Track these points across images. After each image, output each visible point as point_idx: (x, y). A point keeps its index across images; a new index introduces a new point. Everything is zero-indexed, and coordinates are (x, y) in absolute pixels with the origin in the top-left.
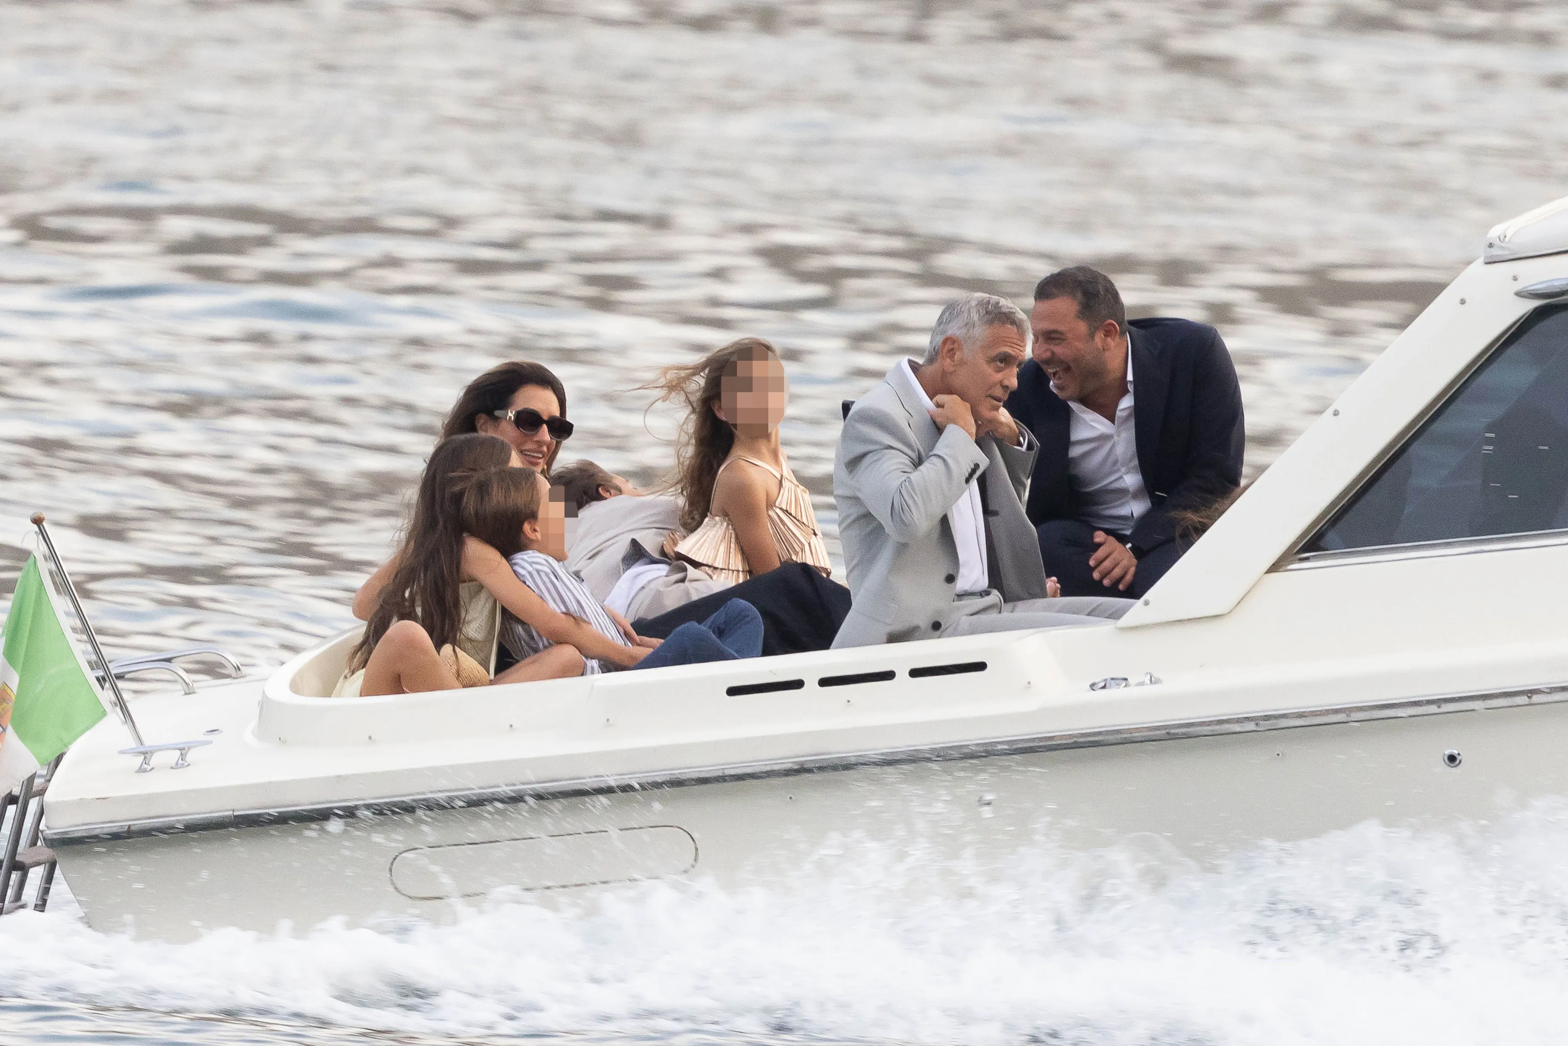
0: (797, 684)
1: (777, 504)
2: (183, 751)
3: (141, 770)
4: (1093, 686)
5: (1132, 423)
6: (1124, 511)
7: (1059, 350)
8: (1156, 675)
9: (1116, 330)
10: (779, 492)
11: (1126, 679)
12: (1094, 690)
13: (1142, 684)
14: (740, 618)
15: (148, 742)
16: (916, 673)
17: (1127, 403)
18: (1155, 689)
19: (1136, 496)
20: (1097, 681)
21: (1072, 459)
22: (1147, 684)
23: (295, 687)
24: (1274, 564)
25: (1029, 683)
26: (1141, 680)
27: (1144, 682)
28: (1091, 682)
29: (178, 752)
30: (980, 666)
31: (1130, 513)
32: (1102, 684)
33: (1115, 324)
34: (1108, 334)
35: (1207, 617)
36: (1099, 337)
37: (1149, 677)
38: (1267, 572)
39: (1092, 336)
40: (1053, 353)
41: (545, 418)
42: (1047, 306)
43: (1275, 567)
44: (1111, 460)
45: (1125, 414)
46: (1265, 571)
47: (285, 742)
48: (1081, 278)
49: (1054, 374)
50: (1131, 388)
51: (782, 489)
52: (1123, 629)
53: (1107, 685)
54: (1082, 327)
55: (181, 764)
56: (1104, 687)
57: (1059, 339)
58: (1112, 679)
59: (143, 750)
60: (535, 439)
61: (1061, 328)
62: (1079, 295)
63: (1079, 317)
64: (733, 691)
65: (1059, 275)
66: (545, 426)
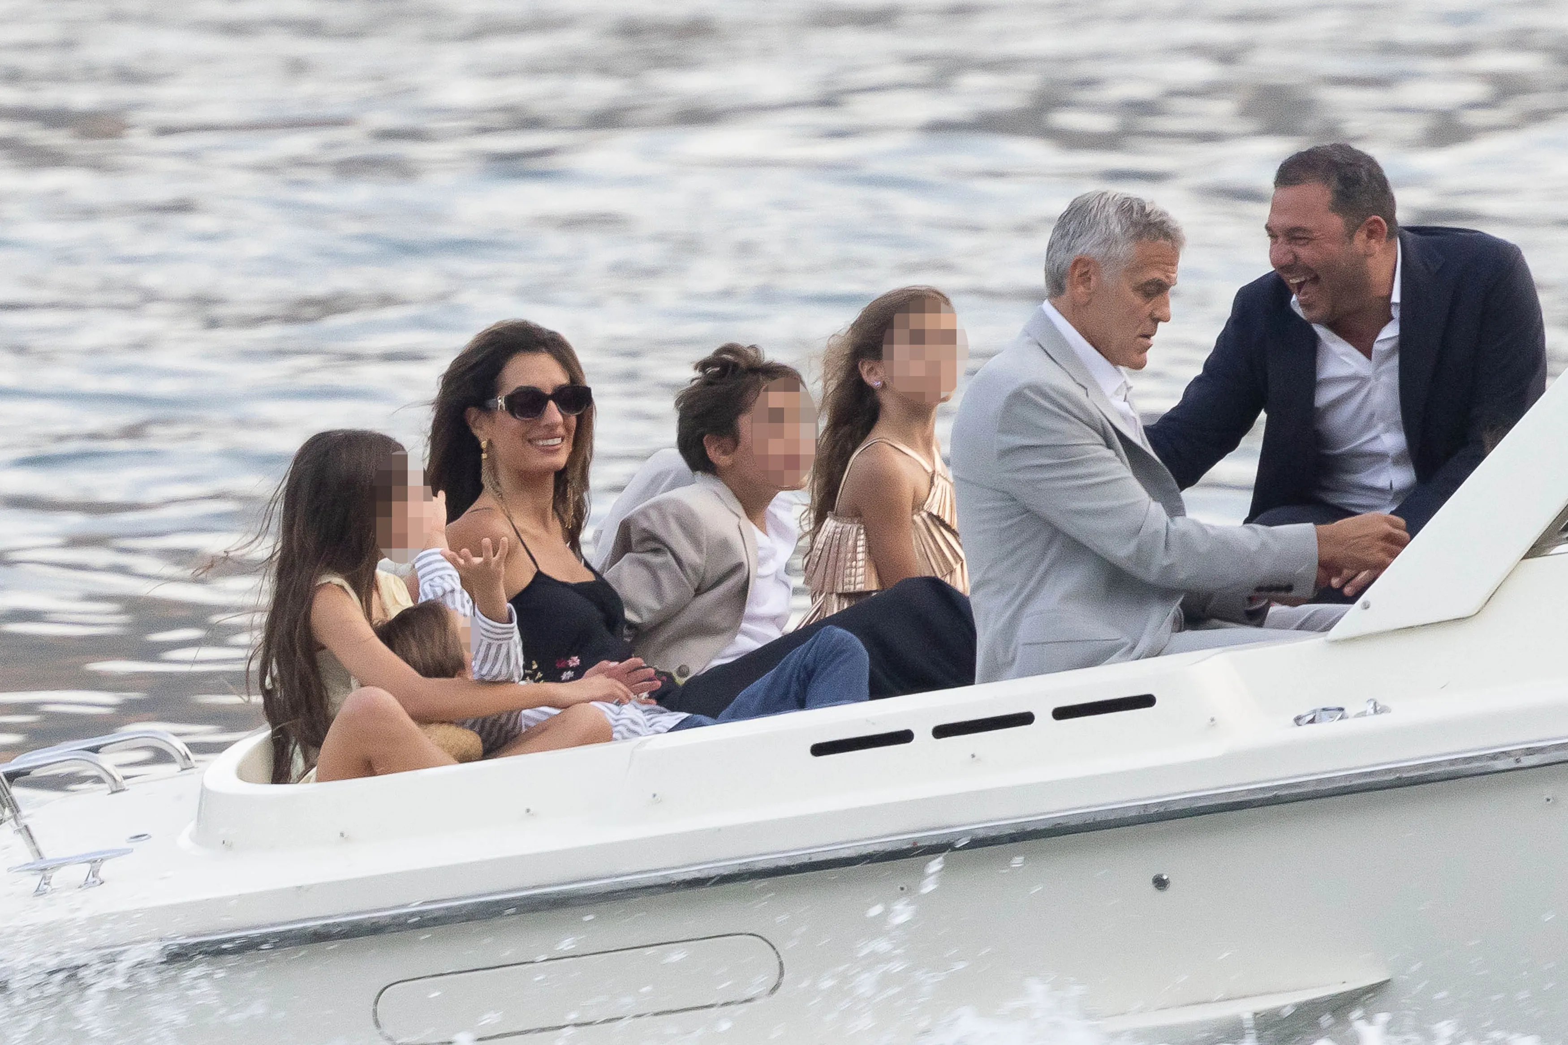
0: (905, 737)
1: (925, 507)
2: (95, 862)
3: (39, 892)
4: (1298, 720)
5: (1395, 361)
6: (1382, 481)
7: (1305, 253)
8: (1381, 703)
9: (1383, 230)
10: (930, 491)
11: (1342, 709)
12: (1299, 725)
13: (1363, 714)
14: (836, 652)
15: (48, 855)
16: (1061, 713)
17: (1391, 331)
18: (1382, 720)
19: (1398, 461)
20: (1303, 713)
21: (1318, 409)
22: (1370, 714)
23: (242, 774)
24: (1533, 547)
25: (1212, 720)
26: (1362, 710)
27: (1366, 712)
28: (1295, 716)
29: (88, 866)
30: (1147, 701)
31: (1389, 484)
32: (1310, 717)
33: (1382, 220)
34: (1371, 234)
35: (1449, 621)
36: (1361, 237)
37: (1372, 705)
38: (1525, 557)
39: (1351, 236)
40: (1296, 257)
41: (549, 392)
42: (1291, 193)
43: (1536, 550)
44: (1364, 415)
45: (1386, 347)
46: (1522, 556)
47: (230, 846)
48: (1338, 158)
49: (1300, 286)
50: (1396, 313)
51: (933, 489)
52: (1335, 642)
53: (1316, 717)
54: (1336, 222)
55: (94, 879)
56: (1312, 721)
57: (1305, 238)
58: (1324, 709)
59: (42, 866)
60: (543, 423)
61: (1309, 224)
62: (1334, 182)
63: (1333, 211)
64: (819, 750)
65: (1309, 153)
66: (552, 404)
